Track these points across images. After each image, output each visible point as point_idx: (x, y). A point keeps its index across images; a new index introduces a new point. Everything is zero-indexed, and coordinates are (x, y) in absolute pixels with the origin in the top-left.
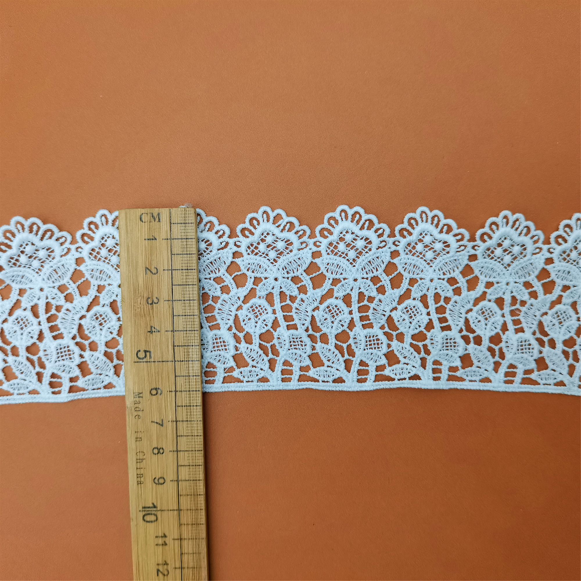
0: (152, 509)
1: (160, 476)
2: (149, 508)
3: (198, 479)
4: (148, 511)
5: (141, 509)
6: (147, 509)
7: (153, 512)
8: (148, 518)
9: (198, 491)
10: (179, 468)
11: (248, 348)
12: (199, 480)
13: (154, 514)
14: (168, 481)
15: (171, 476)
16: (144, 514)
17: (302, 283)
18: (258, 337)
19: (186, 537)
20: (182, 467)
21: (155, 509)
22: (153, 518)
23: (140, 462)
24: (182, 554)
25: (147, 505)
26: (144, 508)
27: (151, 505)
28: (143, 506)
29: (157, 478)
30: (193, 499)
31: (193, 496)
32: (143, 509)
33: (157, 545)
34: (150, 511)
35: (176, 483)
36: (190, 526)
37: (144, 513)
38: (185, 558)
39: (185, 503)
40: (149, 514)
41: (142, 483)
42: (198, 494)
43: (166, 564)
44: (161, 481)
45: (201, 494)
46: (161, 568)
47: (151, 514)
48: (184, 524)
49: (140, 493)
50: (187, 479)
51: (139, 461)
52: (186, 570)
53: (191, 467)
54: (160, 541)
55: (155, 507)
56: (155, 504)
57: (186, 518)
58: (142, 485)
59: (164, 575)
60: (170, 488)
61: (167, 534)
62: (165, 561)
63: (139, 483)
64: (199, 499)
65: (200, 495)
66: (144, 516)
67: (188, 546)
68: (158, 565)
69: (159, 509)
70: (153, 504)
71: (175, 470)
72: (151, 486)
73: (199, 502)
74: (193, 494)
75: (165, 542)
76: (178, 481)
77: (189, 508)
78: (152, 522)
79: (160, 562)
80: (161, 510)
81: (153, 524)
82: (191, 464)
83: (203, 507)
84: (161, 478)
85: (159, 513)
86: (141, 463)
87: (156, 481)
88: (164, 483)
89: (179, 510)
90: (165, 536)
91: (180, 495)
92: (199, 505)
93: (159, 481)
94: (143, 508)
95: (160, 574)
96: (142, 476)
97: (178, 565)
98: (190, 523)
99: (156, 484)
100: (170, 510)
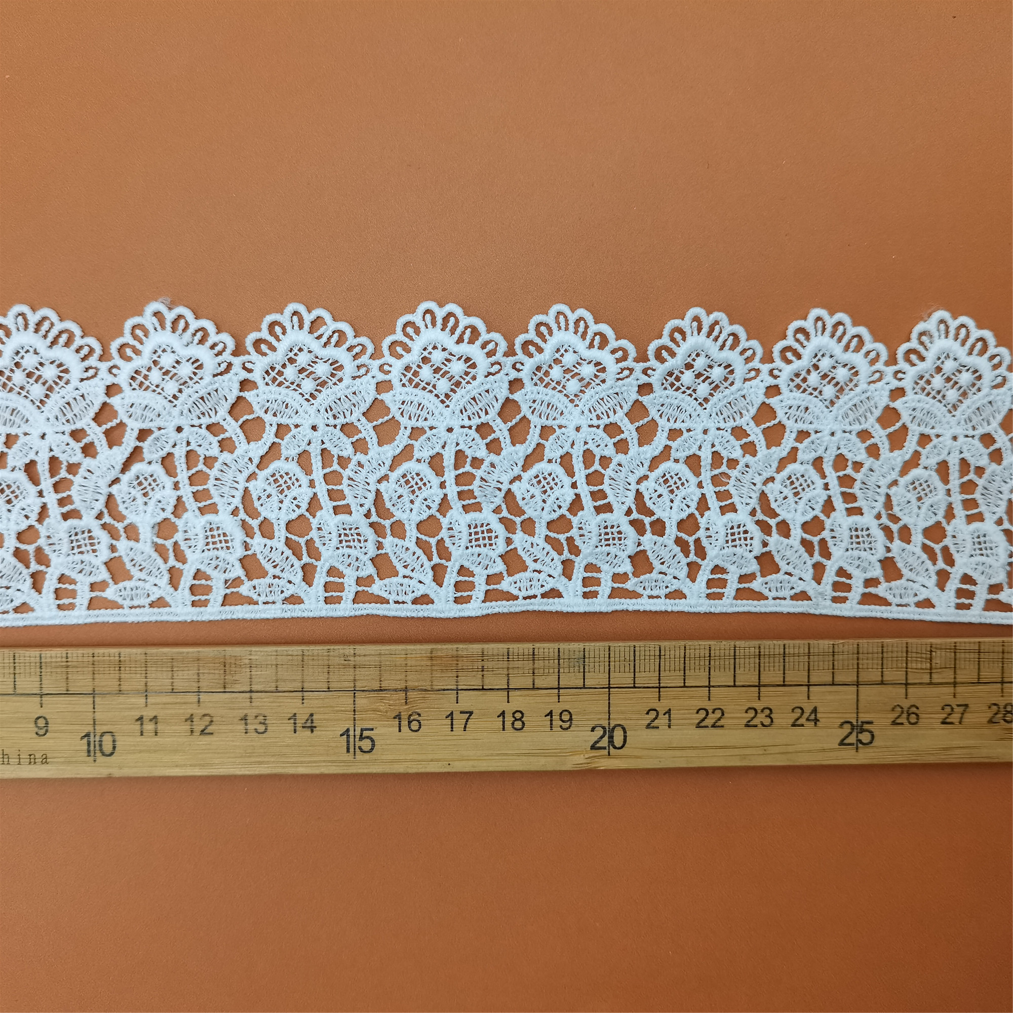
0: (92, 739)
1: (33, 725)
2: (89, 744)
3: (38, 660)
4: (95, 747)
5: (92, 758)
6: (92, 748)
7: (97, 738)
8: (108, 748)
9: (59, 660)
10: (18, 691)
11: (265, 546)
12: (41, 657)
13: (102, 736)
14: (41, 712)
15: (32, 707)
16: (100, 754)
17: (360, 436)
18: (283, 526)
19: (143, 684)
20: (17, 686)
21: (92, 735)
22: (107, 739)
23: (8, 758)
24: (173, 691)
25: (86, 747)
26: (89, 751)
27: (85, 740)
28: (86, 754)
29: (36, 730)
30: (74, 670)
31: (70, 670)
32: (92, 754)
33: (156, 733)
34: (95, 745)
35: (45, 699)
36: (123, 676)
37: (98, 754)
38: (179, 685)
39: (82, 682)
40: (101, 745)
41: (44, 756)
42: (64, 660)
43: (191, 719)
44: (41, 723)
45: (64, 655)
46: (198, 728)
47: (101, 741)
48: (120, 685)
49: (62, 760)
50: (38, 679)
51: (6, 760)
52: (200, 684)
53: (17, 671)
54: (149, 727)
55: (87, 735)
56: (84, 734)
57: (107, 681)
58: (48, 756)
59: (212, 721)
60: (54, 708)
61: (137, 714)
62: (186, 720)
63: (45, 760)
64: (75, 659)
65: (67, 658)
66: (104, 754)
67: (159, 679)
68: (192, 732)
69: (90, 728)
70: (82, 738)
71: (22, 698)
72: (51, 741)
73: (80, 659)
74: (64, 670)
75: (151, 720)
76: (41, 695)
77: (90, 676)
78: (114, 741)
79: (187, 727)
80: (94, 724)
81: (117, 738)
82: (12, 671)
83: (90, 651)
84: (36, 723)
85: (100, 729)
86: (10, 756)
87: (42, 732)
88: (45, 718)
89: (93, 694)
90: (141, 719)
91: (67, 691)
92: (86, 659)
93: (42, 727)
94: (89, 756)
95: (210, 729)
96: (32, 757)
97: (193, 698)
98: (117, 676)
99: (47, 731)
100: (94, 708)
